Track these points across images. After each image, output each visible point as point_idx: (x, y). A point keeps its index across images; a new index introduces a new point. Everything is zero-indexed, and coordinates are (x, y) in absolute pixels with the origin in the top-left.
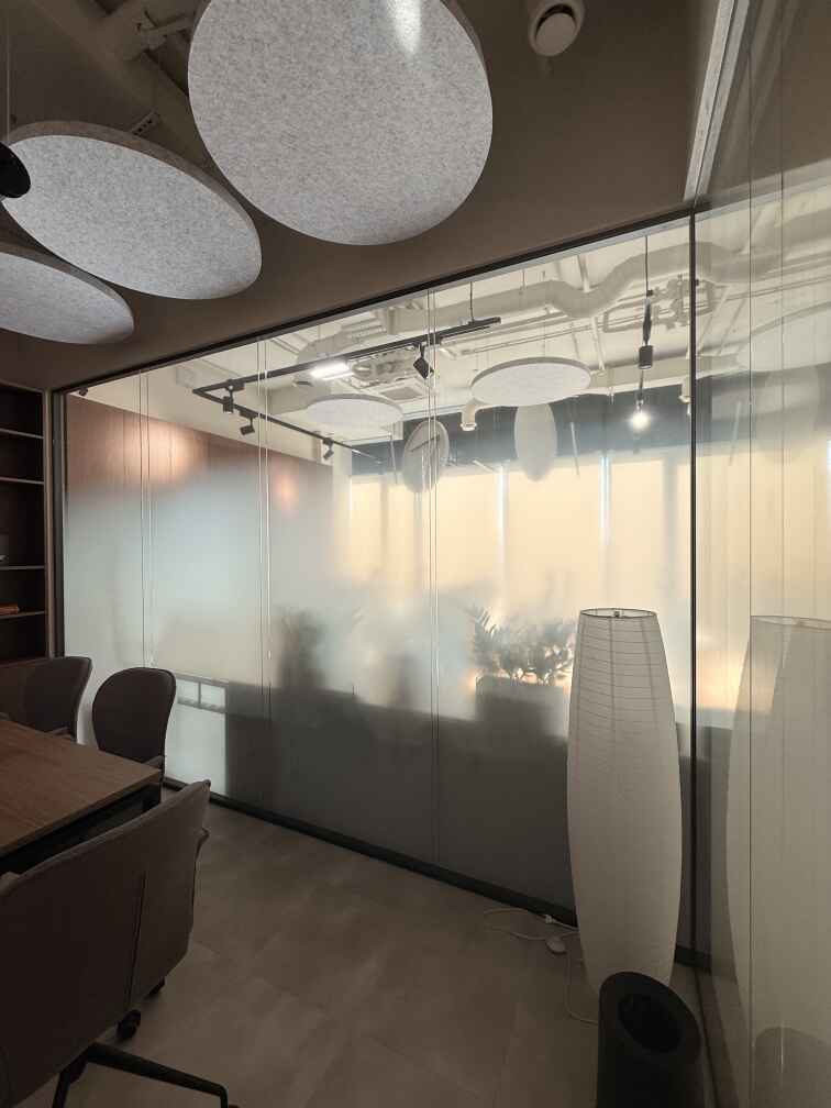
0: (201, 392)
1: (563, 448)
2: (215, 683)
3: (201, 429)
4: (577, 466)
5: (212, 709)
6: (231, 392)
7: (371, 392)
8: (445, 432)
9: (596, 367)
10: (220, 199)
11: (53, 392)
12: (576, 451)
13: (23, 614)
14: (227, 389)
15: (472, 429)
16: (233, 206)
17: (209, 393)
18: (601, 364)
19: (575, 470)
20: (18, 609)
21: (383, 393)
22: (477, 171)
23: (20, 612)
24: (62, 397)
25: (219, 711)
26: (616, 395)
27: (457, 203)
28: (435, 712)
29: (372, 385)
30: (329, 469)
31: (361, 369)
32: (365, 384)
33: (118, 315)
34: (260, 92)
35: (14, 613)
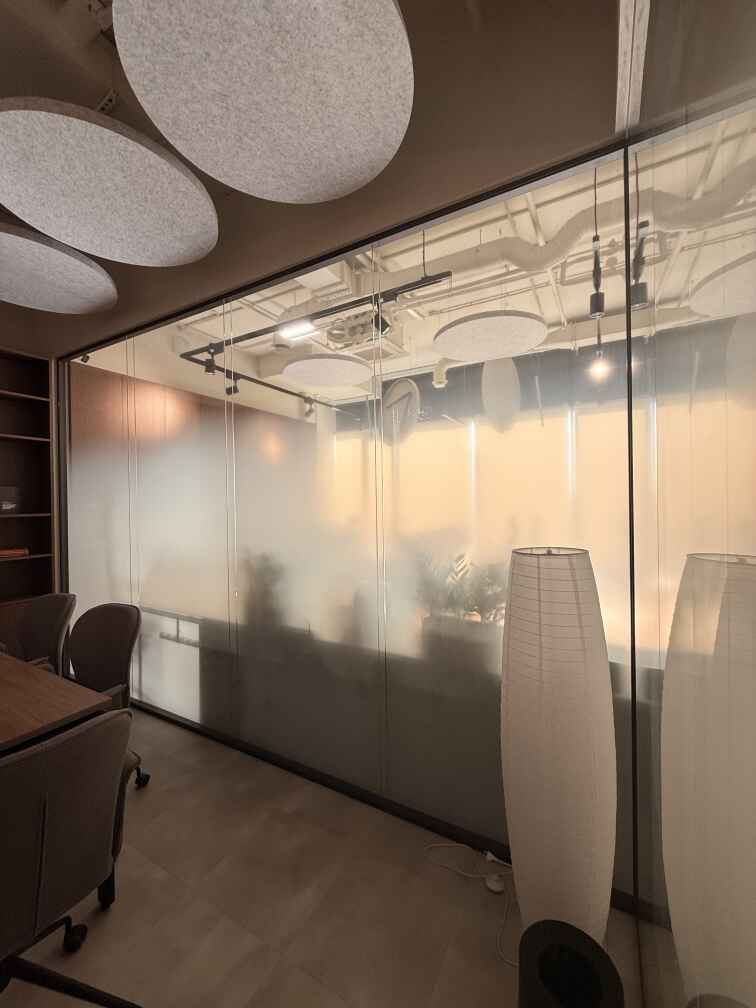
0: (188, 356)
1: (528, 402)
2: (191, 619)
3: (190, 390)
4: (542, 419)
5: (188, 643)
6: (212, 354)
7: (346, 352)
8: (417, 388)
9: (559, 324)
10: (168, 165)
11: (60, 359)
12: (540, 406)
13: (32, 557)
14: (210, 353)
15: (442, 386)
16: (182, 171)
17: (195, 356)
18: (563, 320)
19: (540, 422)
20: (27, 551)
21: (356, 354)
22: (406, 119)
23: (30, 554)
24: (66, 364)
25: (194, 645)
26: (580, 349)
27: (390, 154)
28: (382, 649)
29: (347, 346)
30: (313, 426)
31: (335, 332)
32: (340, 346)
33: (101, 286)
34: (185, 51)
35: (24, 555)
